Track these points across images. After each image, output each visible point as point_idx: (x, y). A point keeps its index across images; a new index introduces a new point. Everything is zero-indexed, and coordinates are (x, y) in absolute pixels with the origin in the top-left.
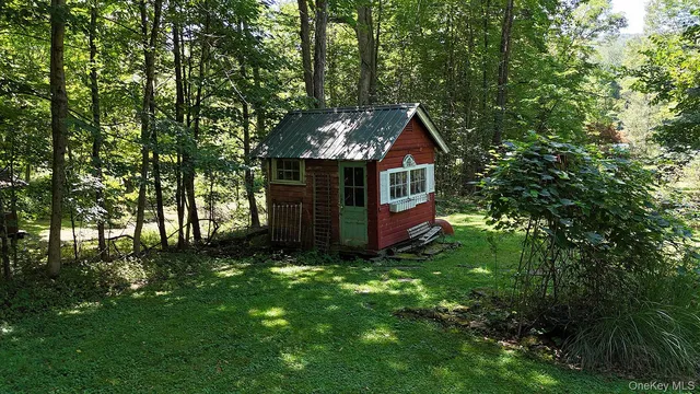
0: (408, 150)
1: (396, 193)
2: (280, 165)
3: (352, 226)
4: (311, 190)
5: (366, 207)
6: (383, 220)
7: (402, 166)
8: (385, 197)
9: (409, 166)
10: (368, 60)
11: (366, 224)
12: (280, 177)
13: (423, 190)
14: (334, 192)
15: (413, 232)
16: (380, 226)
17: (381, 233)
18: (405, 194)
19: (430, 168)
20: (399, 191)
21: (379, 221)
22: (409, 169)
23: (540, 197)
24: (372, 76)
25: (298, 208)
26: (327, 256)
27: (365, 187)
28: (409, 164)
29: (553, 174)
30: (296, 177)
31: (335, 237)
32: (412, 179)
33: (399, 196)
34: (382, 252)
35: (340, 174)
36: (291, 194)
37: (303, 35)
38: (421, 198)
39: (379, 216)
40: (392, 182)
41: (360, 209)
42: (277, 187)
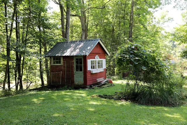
0: (97, 54)
1: (93, 67)
2: (54, 59)
3: (78, 78)
4: (64, 67)
5: (83, 71)
6: (88, 76)
7: (95, 59)
8: (89, 68)
9: (97, 59)
10: (84, 29)
11: (83, 77)
12: (54, 63)
13: (102, 67)
14: (73, 67)
15: (99, 80)
16: (88, 78)
17: (88, 80)
18: (96, 68)
19: (104, 61)
20: (94, 67)
21: (87, 76)
22: (97, 60)
23: (129, 57)
24: (86, 34)
25: (60, 73)
26: (70, 88)
27: (83, 65)
28: (97, 58)
29: (133, 51)
30: (60, 63)
31: (73, 82)
32: (98, 63)
33: (94, 68)
34: (88, 86)
35: (74, 61)
36: (58, 69)
37: (62, 20)
38: (101, 70)
39: (87, 74)
40: (92, 64)
41: (81, 72)
42: (53, 67)
